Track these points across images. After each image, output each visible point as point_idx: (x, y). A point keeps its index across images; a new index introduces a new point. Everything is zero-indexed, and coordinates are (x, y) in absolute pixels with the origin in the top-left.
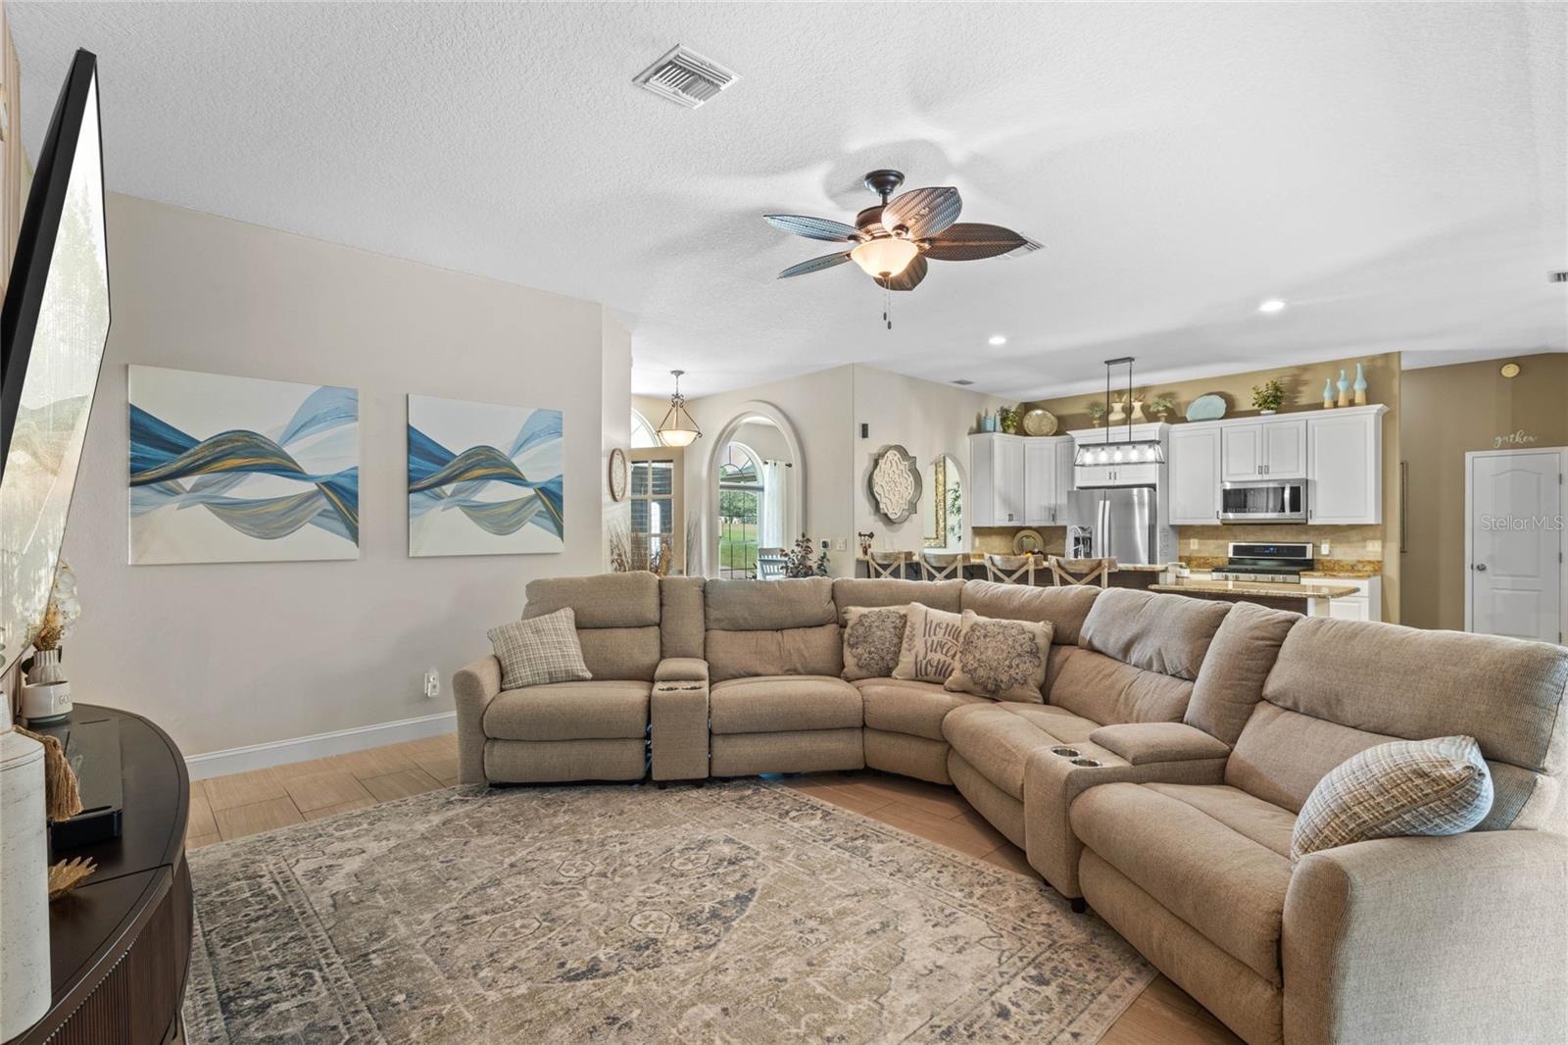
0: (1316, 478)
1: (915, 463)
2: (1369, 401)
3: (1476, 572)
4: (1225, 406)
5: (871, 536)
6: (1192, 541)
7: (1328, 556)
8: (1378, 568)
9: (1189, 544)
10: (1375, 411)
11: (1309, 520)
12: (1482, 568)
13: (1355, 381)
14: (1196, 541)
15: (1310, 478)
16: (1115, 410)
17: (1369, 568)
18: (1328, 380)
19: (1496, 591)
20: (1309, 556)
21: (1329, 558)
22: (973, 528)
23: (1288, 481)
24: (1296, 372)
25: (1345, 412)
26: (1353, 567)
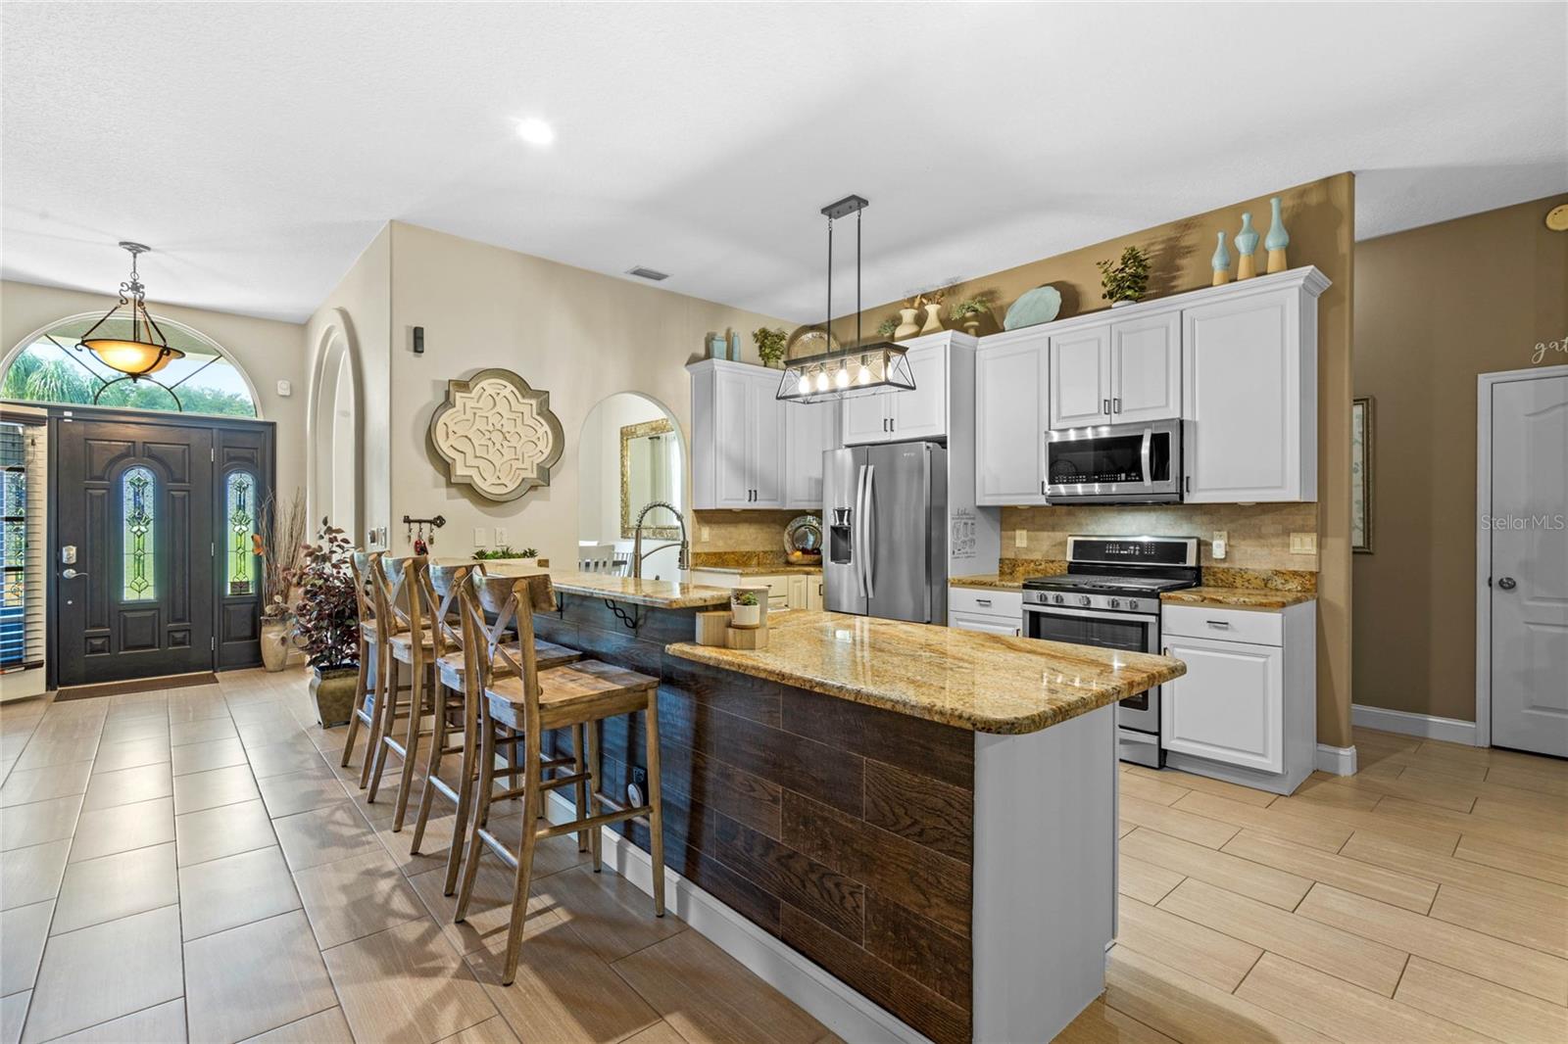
0: (1197, 419)
1: (547, 401)
2: (1292, 260)
3: (1498, 593)
4: (1060, 301)
5: (439, 522)
6: (1018, 532)
7: (1223, 560)
8: (1312, 584)
9: (1014, 538)
10: (1301, 282)
11: (1185, 494)
12: (1508, 585)
13: (1267, 230)
14: (1024, 532)
15: (1184, 418)
16: (905, 320)
17: (1294, 585)
18: (1220, 236)
19: (1532, 627)
20: (1191, 562)
21: (1225, 565)
22: (695, 511)
23: (1147, 424)
24: (1173, 234)
25: (1247, 286)
26: (1266, 582)
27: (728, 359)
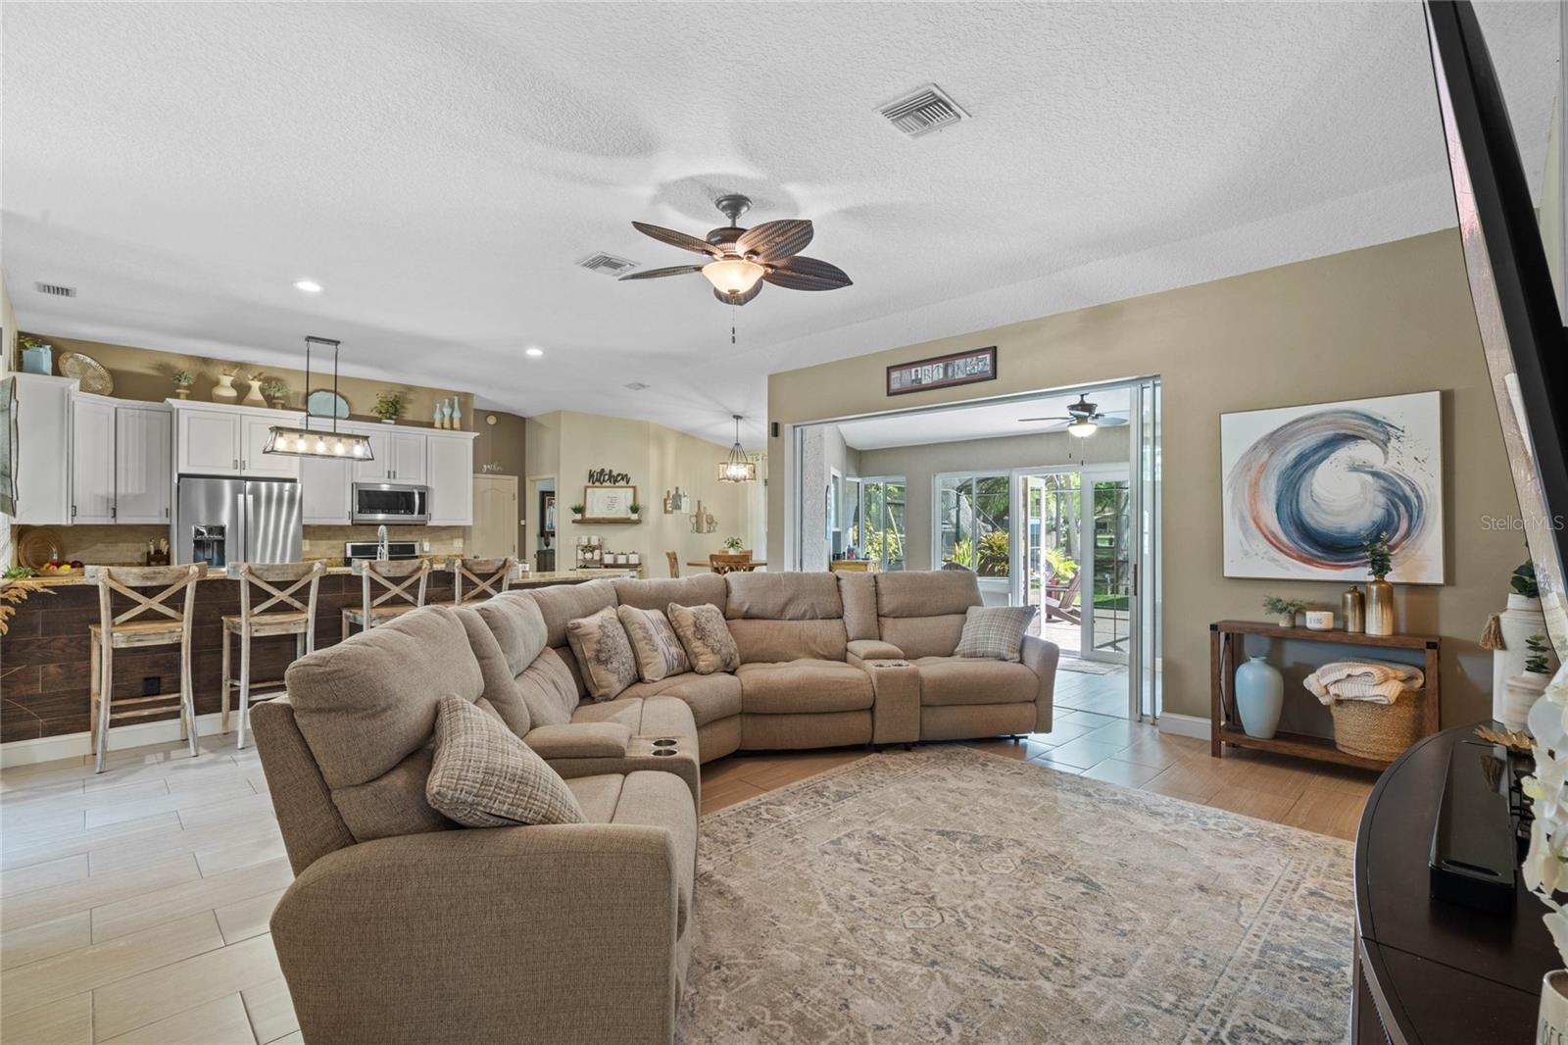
0: (434, 487)
2: (463, 428)
4: (347, 407)
10: (468, 436)
11: (428, 521)
13: (454, 409)
15: (428, 486)
16: (223, 383)
18: (438, 405)
23: (415, 486)
24: (402, 390)
25: (448, 433)
27: (54, 374)
